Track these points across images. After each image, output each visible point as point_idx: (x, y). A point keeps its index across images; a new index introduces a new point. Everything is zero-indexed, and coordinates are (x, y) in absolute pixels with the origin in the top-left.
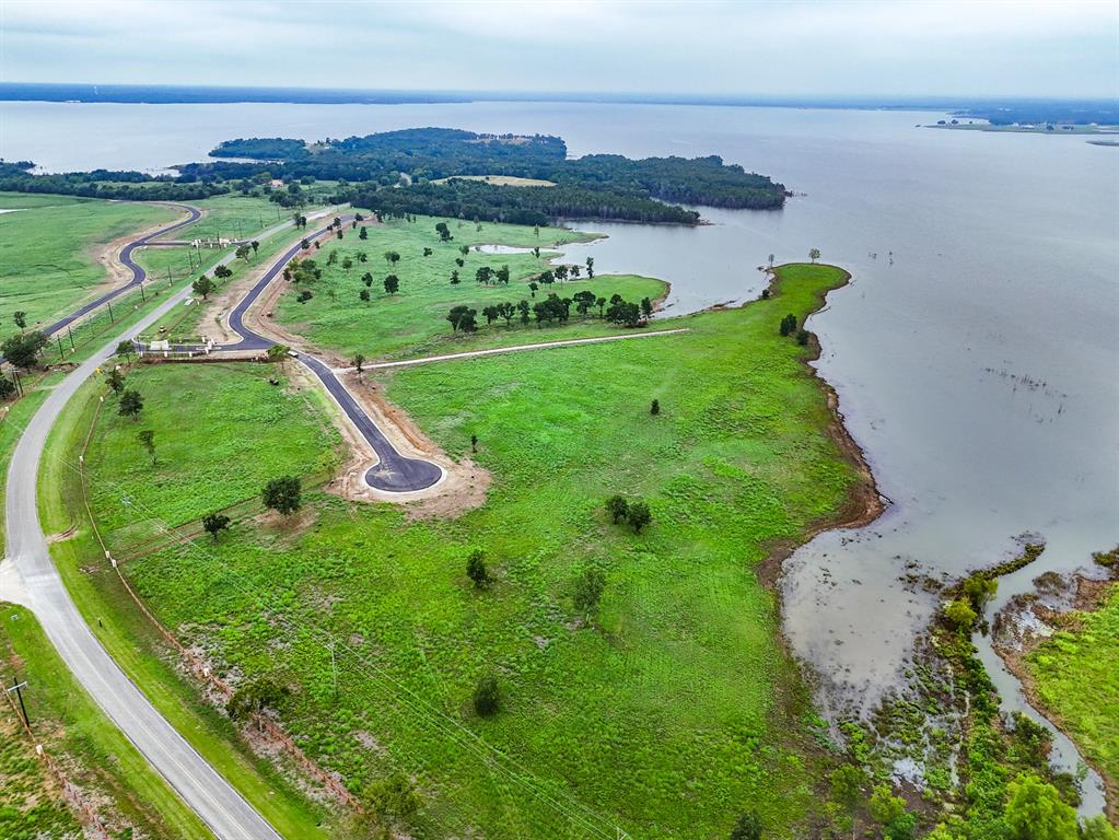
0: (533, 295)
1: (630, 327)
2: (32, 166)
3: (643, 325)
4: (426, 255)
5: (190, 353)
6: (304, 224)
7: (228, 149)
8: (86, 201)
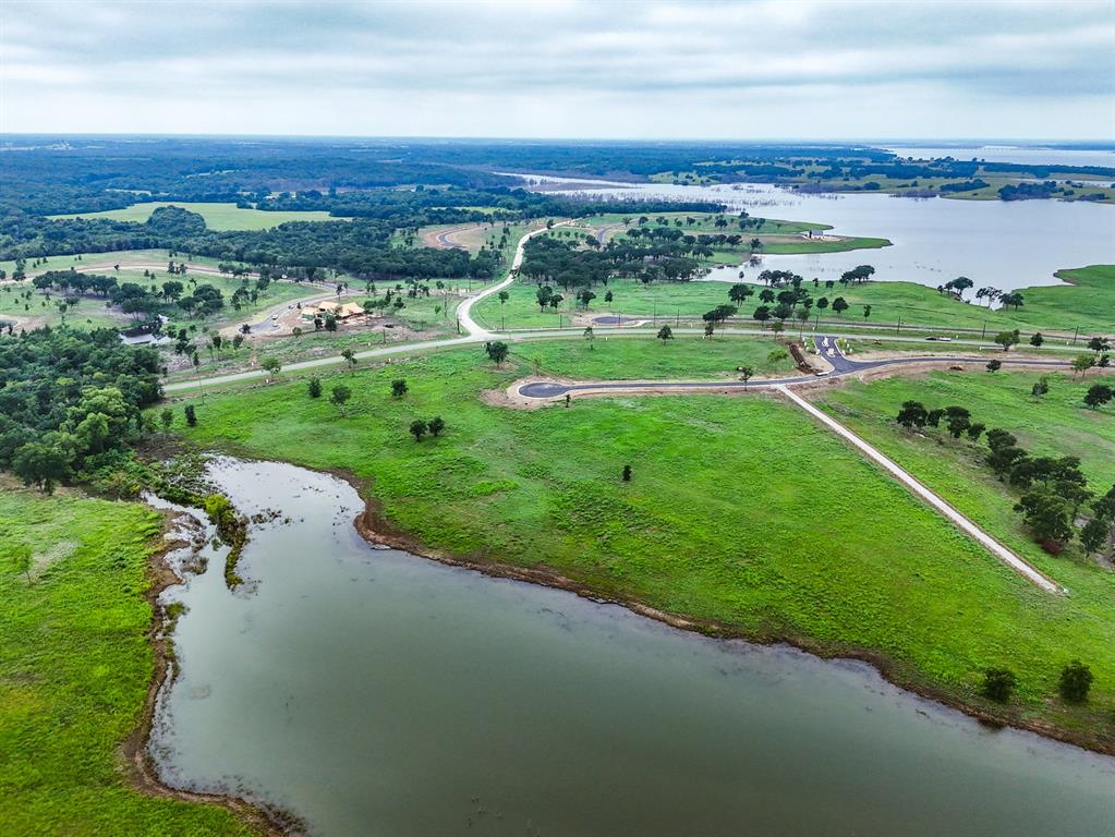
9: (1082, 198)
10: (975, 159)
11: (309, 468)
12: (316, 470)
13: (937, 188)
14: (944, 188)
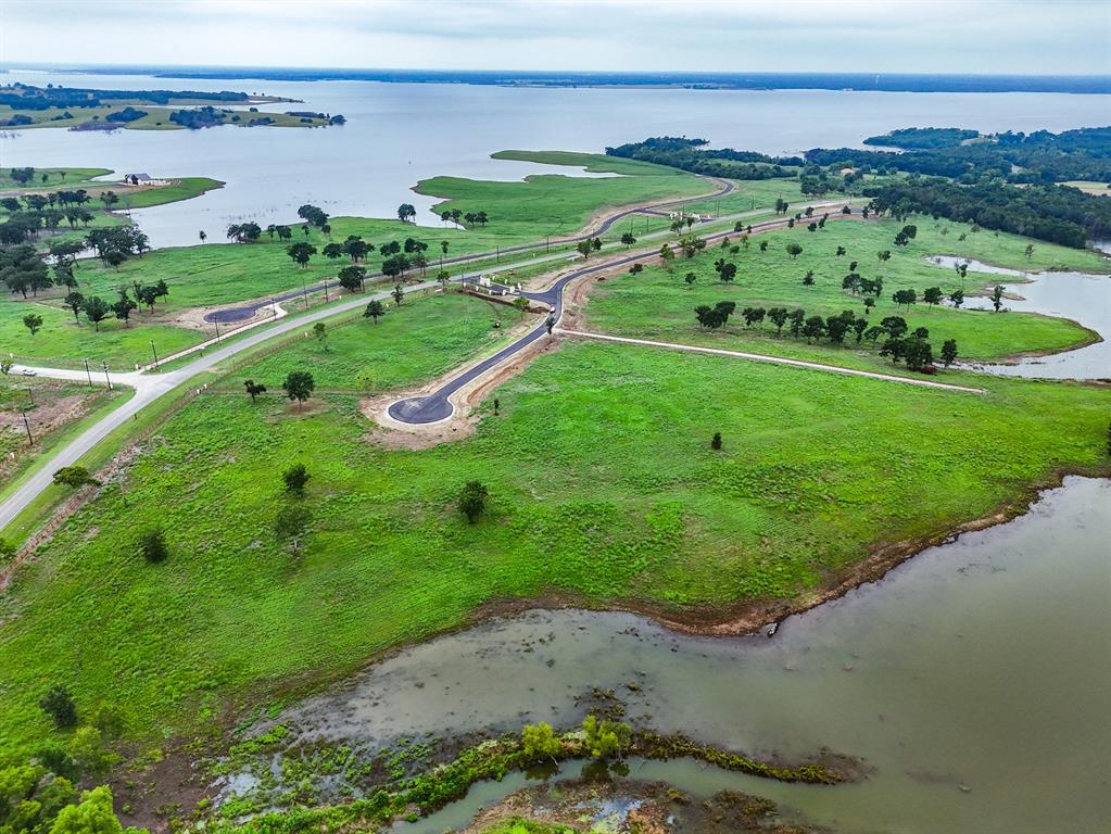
0: (867, 311)
1: (914, 370)
2: (704, 143)
3: (931, 372)
4: (839, 254)
5: (490, 291)
6: (785, 210)
7: (897, 138)
8: (681, 173)
9: (252, 123)
10: (50, 86)
11: (452, 631)
12: (465, 627)
13: (102, 119)
14: (110, 118)
